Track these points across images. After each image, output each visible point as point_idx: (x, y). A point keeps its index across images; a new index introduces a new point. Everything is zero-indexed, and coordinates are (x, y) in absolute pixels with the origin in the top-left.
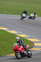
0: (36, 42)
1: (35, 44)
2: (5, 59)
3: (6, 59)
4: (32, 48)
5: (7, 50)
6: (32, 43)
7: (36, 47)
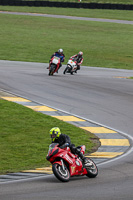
0: (105, 136)
1: (103, 142)
2: (21, 182)
3: (25, 182)
4: (95, 151)
5: (26, 158)
6: (95, 138)
7: (106, 148)
